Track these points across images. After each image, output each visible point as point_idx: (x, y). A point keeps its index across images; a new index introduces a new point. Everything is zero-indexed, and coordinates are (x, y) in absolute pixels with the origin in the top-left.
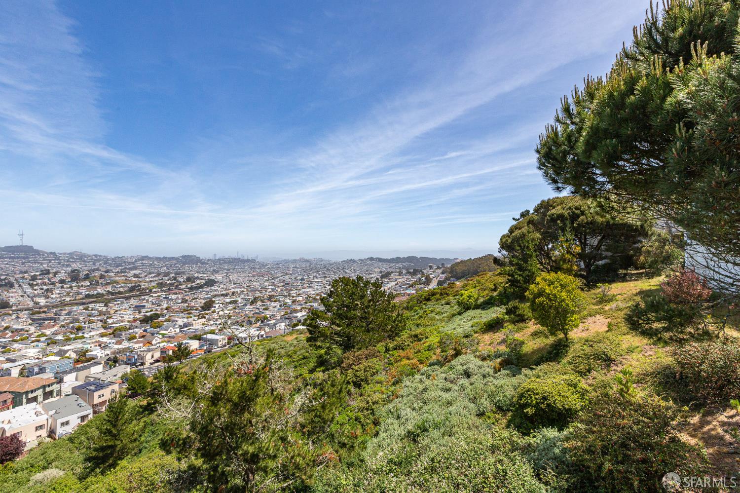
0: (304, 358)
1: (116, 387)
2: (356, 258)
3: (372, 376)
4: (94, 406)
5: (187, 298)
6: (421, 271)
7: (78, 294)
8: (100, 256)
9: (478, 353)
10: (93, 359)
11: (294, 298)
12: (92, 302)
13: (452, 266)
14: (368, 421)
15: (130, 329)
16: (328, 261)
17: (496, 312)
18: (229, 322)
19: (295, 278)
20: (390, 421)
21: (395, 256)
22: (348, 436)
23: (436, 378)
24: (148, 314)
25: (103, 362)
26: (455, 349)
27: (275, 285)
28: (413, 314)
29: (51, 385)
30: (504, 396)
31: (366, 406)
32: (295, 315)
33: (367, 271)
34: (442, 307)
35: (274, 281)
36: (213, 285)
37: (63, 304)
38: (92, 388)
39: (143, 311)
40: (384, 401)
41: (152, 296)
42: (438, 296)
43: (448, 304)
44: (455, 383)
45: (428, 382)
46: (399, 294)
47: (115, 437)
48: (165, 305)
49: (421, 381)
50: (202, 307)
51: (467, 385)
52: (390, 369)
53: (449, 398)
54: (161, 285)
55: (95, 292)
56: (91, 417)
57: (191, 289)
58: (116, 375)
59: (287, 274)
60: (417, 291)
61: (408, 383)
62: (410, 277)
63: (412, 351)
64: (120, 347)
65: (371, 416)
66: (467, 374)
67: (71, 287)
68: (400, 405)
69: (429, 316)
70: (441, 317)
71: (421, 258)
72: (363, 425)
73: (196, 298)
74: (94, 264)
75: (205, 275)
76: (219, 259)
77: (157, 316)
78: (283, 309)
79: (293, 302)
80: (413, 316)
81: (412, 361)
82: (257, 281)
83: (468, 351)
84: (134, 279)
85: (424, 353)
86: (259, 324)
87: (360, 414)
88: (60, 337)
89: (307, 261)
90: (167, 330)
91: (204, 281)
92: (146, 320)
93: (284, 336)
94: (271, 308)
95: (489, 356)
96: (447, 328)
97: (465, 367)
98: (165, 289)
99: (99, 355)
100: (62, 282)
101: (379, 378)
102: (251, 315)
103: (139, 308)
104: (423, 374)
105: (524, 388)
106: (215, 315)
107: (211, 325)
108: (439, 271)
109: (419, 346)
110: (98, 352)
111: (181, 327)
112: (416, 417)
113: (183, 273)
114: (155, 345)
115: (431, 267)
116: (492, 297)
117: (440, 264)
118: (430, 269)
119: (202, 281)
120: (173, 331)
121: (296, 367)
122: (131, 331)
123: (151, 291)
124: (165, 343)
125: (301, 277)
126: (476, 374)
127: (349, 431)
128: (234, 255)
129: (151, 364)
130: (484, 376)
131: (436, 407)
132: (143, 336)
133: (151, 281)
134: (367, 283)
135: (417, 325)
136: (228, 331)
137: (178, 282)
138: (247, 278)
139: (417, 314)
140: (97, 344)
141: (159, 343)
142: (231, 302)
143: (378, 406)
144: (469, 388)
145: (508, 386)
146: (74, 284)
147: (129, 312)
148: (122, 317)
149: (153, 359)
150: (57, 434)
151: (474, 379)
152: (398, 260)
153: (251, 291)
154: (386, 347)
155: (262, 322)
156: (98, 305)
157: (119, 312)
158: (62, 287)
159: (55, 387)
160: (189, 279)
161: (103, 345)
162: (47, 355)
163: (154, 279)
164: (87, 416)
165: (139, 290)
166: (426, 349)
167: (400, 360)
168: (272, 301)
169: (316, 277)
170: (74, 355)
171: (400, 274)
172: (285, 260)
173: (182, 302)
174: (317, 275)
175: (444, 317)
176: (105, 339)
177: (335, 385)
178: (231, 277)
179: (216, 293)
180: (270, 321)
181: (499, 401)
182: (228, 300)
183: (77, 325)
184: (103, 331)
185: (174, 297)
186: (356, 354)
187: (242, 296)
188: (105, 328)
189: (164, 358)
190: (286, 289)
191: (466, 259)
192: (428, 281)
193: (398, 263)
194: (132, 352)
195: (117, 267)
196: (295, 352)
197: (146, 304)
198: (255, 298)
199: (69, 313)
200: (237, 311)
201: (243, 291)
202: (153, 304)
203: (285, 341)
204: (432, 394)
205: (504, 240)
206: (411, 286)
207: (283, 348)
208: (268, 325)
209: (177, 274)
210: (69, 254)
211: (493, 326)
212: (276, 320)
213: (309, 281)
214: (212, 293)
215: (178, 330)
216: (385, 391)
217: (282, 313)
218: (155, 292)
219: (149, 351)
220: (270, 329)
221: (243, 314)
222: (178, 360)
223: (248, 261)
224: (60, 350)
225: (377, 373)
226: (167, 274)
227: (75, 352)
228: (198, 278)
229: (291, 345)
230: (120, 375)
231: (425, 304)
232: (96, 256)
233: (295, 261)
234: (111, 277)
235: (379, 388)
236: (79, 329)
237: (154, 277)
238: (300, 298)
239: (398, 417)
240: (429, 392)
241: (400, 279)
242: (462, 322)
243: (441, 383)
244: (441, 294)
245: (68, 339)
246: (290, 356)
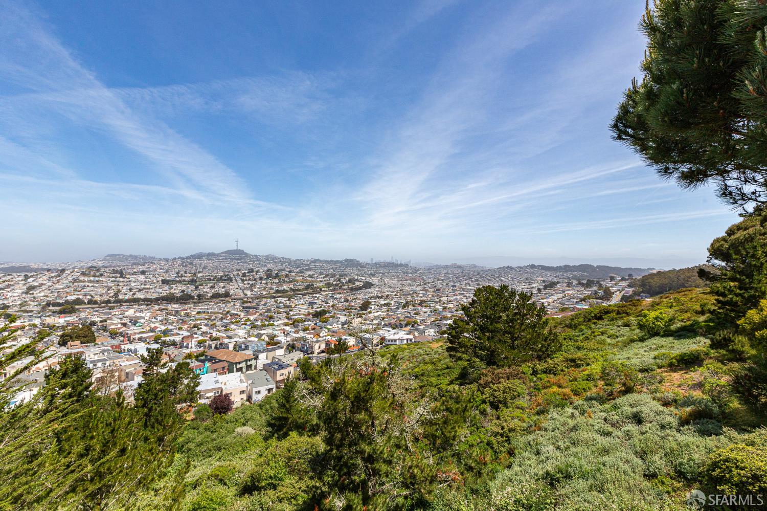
0: (447, 368)
1: (291, 369)
2: (514, 265)
3: (512, 399)
4: (277, 382)
5: (349, 298)
6: (598, 282)
7: (271, 289)
8: (286, 259)
9: (658, 395)
10: (278, 343)
11: (445, 305)
12: (280, 297)
13: (645, 278)
14: (502, 449)
15: (305, 321)
16: (482, 267)
17: (699, 344)
18: (383, 323)
19: (447, 284)
20: (526, 454)
21: (562, 264)
22: (476, 461)
23: (592, 416)
24: (318, 310)
25: (285, 347)
26: (624, 385)
27: (426, 291)
28: (577, 334)
29: (250, 360)
30: (690, 459)
31: (500, 431)
32: (445, 322)
33: (527, 279)
34: (618, 329)
35: (425, 286)
36: (370, 288)
37: (261, 297)
38: (276, 367)
39: (315, 306)
40: (524, 430)
41: (321, 294)
42: (614, 315)
43: (627, 325)
44: (617, 428)
45: (580, 419)
46: (566, 308)
47: (288, 411)
48: (331, 304)
49: (572, 416)
50: (360, 307)
51: (636, 433)
52: (535, 395)
53: (607, 445)
54: (328, 285)
55: (282, 288)
56: (274, 390)
57: (352, 289)
58: (292, 359)
59: (438, 280)
60: (591, 305)
61: (555, 416)
62: (582, 289)
63: (567, 377)
64: (297, 335)
65: (506, 444)
66: (638, 419)
67: (267, 283)
68: (541, 439)
69: (598, 338)
70: (614, 341)
71: (598, 267)
72: (495, 452)
73: (355, 299)
74: (282, 265)
75: (364, 278)
76: (375, 263)
77: (324, 312)
78: (433, 315)
79: (443, 309)
80: (577, 336)
81: (564, 390)
82: (409, 285)
83: (645, 389)
84: (308, 279)
85: (581, 382)
86: (409, 327)
87: (492, 438)
88: (259, 323)
89: (460, 267)
90: (332, 326)
91: (362, 284)
92: (317, 315)
93: (430, 343)
94: (422, 313)
95: (675, 401)
96: (620, 356)
97: (635, 410)
98: (331, 288)
99: (283, 341)
100: (261, 279)
101: (521, 402)
102: (402, 319)
103: (312, 304)
104: (576, 408)
105: (720, 456)
106: (371, 316)
107: (367, 324)
108: (625, 284)
109: (575, 372)
110: (281, 338)
111: (343, 324)
112: (559, 458)
113: (346, 275)
114: (323, 337)
115: (612, 279)
116: (697, 323)
117: (627, 275)
118: (611, 281)
119: (361, 283)
120: (336, 327)
121: (439, 376)
122: (305, 323)
123: (321, 289)
124: (329, 337)
125: (452, 284)
126: (651, 422)
127: (477, 455)
128: (389, 260)
129: (318, 353)
130: (663, 427)
131: (587, 452)
132: (314, 329)
133: (321, 281)
134: (513, 294)
135: (578, 348)
136: (381, 332)
137: (341, 283)
138: (400, 282)
139: (583, 334)
140: (282, 331)
141: (326, 336)
142: (385, 305)
143: (514, 435)
144: (637, 437)
145: (697, 447)
146: (269, 281)
147: (305, 307)
148: (300, 311)
149: (320, 349)
150: (253, 399)
151: (645, 427)
152: (567, 268)
153: (403, 295)
154: (533, 369)
155: (413, 326)
156: (284, 299)
157: (298, 306)
158: (261, 283)
159: (253, 362)
160: (350, 281)
161: (286, 333)
162: (249, 336)
163: (324, 280)
164: (272, 389)
165: (312, 289)
166: (586, 377)
167: (550, 387)
168: (423, 307)
169: (469, 284)
170: (267, 339)
171: (569, 285)
172: (437, 265)
173: (345, 301)
174: (470, 282)
175: (618, 341)
176: (287, 328)
177: (459, 402)
178: (386, 280)
179: (372, 295)
180: (420, 326)
181: (681, 464)
182: (383, 303)
183: (269, 314)
184: (286, 321)
185: (338, 296)
186: (496, 372)
187: (395, 299)
188: (288, 318)
189: (328, 350)
190: (438, 295)
191: (667, 269)
192: (608, 295)
193: (566, 271)
194: (305, 341)
195: (297, 268)
196: (440, 360)
197: (317, 301)
198: (407, 302)
199: (265, 305)
200: (390, 313)
201: (396, 295)
202: (322, 301)
203: (431, 348)
204: (584, 435)
205: (718, 244)
206: (584, 300)
207: (428, 354)
208: (417, 330)
209: (341, 275)
210: (266, 256)
211: (689, 362)
212: (425, 325)
213: (461, 288)
214: (370, 295)
215: (340, 326)
216: (527, 419)
217: (433, 319)
218: (324, 291)
219: (317, 342)
220: (419, 334)
221: (395, 317)
222: (338, 353)
223: (401, 265)
224: (258, 333)
225: (519, 396)
226: (333, 276)
227: (268, 336)
228: (357, 280)
229: (435, 353)
230: (296, 359)
231: (594, 323)
232: (283, 258)
233: (446, 267)
234: (292, 276)
235: (519, 415)
236: (271, 318)
237: (324, 278)
238: (451, 306)
239: (538, 453)
240: (580, 431)
241: (568, 290)
242: (642, 351)
243: (599, 424)
244: (618, 313)
245: (264, 325)
246: (434, 363)
